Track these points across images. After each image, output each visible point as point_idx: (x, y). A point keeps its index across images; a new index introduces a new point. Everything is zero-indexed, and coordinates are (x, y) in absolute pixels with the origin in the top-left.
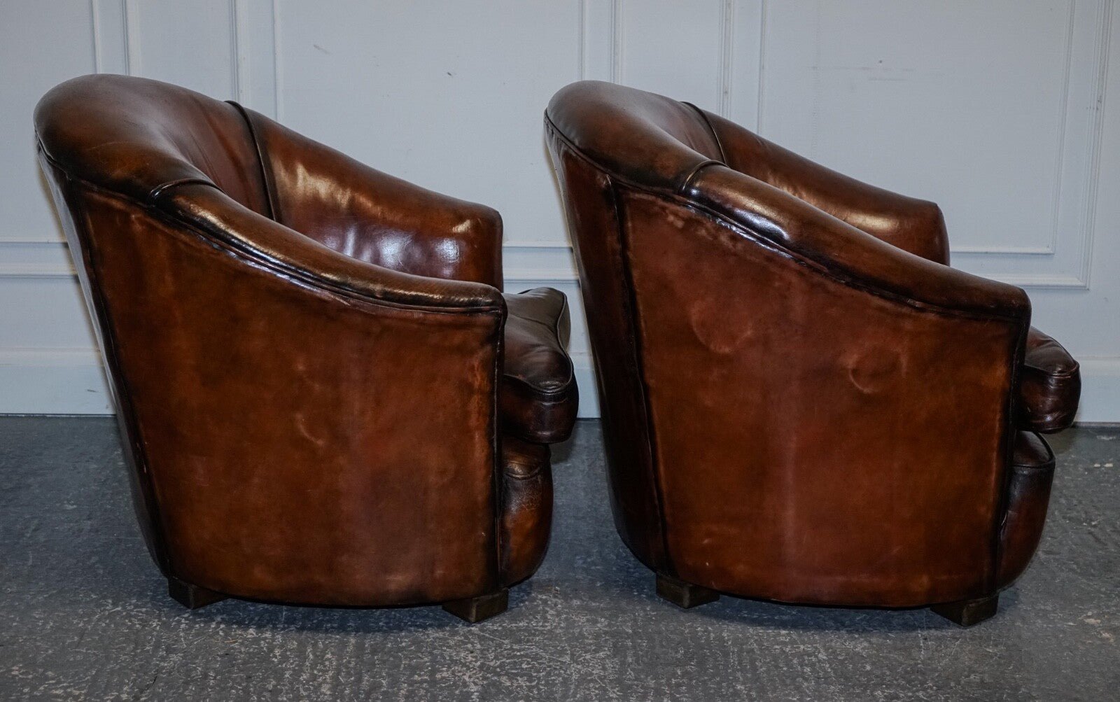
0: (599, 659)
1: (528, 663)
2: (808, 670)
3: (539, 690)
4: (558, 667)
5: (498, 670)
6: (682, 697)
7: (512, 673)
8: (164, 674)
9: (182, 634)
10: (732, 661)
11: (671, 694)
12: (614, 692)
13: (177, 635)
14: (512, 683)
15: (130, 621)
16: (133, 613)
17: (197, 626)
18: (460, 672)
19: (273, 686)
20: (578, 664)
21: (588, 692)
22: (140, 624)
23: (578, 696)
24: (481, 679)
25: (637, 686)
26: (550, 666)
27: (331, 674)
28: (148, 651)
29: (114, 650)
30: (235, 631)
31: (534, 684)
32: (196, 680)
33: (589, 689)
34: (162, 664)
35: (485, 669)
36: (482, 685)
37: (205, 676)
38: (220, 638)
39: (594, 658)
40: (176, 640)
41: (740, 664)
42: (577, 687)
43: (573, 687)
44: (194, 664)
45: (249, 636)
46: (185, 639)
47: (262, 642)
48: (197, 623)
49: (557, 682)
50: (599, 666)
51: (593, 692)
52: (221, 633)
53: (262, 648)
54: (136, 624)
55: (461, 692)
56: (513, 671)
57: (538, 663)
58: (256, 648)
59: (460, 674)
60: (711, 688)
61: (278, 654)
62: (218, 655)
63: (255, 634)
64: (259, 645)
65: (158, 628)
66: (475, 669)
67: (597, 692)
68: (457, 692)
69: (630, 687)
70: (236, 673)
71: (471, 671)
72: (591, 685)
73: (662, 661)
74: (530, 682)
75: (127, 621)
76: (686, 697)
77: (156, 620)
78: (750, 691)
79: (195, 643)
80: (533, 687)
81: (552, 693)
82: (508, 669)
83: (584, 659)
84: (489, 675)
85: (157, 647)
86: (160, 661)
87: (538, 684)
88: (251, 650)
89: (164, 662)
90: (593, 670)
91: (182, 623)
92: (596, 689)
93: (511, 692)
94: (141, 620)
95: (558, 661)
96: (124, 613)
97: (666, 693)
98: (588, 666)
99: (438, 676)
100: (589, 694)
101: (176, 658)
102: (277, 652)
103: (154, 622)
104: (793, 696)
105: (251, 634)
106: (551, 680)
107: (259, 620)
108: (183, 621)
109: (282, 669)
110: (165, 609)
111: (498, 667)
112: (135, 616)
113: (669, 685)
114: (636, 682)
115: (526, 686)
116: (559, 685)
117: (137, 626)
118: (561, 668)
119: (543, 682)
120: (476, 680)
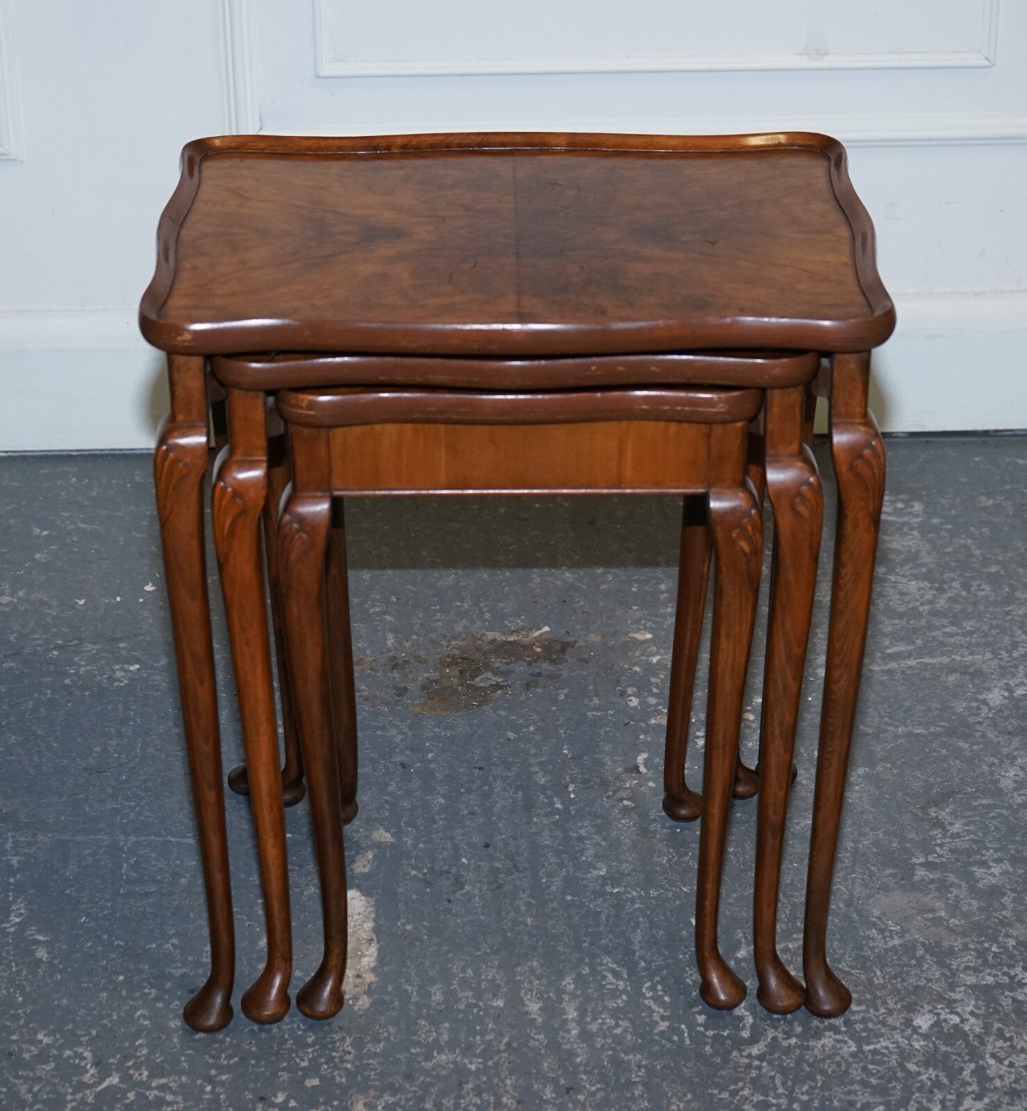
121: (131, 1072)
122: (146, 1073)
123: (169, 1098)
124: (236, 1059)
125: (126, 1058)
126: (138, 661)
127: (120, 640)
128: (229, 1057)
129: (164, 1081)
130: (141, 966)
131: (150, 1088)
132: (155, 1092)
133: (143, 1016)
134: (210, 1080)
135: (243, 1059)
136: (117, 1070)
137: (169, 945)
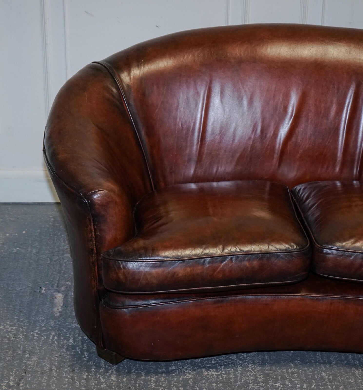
0: (251, 357)
1: (215, 360)
2: (357, 362)
3: (222, 377)
4: (230, 363)
5: (200, 364)
6: (295, 380)
7: (208, 367)
8: (30, 368)
9: (36, 343)
10: (318, 357)
11: (289, 379)
12: (260, 378)
13: (34, 344)
14: (208, 373)
15: (8, 335)
16: (9, 330)
17: (43, 338)
18: (180, 366)
19: (87, 376)
20: (240, 361)
21: (247, 378)
22: (14, 337)
23: (243, 381)
24: (192, 370)
25: (272, 374)
26: (226, 362)
27: (115, 368)
28: (19, 354)
29: (2, 354)
30: (63, 341)
31: (219, 373)
32: (46, 372)
33: (248, 377)
34: (28, 362)
35: (193, 364)
36: (193, 374)
37: (51, 370)
38: (55, 346)
39: (248, 356)
40: (33, 347)
41: (322, 359)
42: (241, 375)
43: (239, 375)
44: (44, 362)
45: (70, 344)
46: (38, 346)
47: (78, 348)
48: (42, 336)
49: (231, 372)
50: (251, 361)
51: (250, 378)
52: (56, 343)
53: (78, 352)
54: (11, 337)
55: (183, 379)
56: (208, 365)
57: (220, 360)
58: (74, 352)
59: (181, 368)
60: (309, 375)
61: (86, 356)
62: (56, 357)
63: (73, 342)
64: (76, 349)
65: (23, 339)
66: (188, 364)
67: (252, 378)
68: (181, 379)
69: (268, 375)
70: (67, 368)
71: (186, 366)
72: (249, 374)
73: (282, 358)
74: (217, 372)
75: (6, 335)
76: (297, 381)
77: (21, 334)
78: (329, 376)
79: (43, 349)
80: (219, 375)
81: (229, 379)
82: (205, 364)
83: (243, 357)
84: (196, 368)
85: (24, 352)
86: (27, 361)
87: (221, 373)
88: (73, 353)
89: (29, 361)
90: (248, 364)
91: (35, 336)
92: (251, 376)
93: (208, 379)
94: (14, 334)
95: (230, 359)
96: (5, 330)
97: (287, 378)
98: (245, 362)
99: (170, 369)
100: (248, 379)
101: (34, 358)
102: (86, 354)
103: (20, 336)
104: (352, 380)
105: (71, 343)
106: (228, 371)
107: (74, 334)
108: (35, 335)
109: (89, 365)
110: (25, 327)
111: (200, 363)
112: (10, 332)
113: (288, 372)
114: (270, 372)
115: (215, 375)
116: (232, 374)
117: (12, 338)
118: (232, 363)
119: (224, 372)
120: (190, 371)
121: (5, 326)
122: (8, 326)
123: (13, 331)
124: (28, 324)
125: (5, 323)
126: (19, 247)
127: (16, 243)
128: (27, 324)
129: (12, 328)
130: (10, 307)
131: (9, 329)
132: (10, 330)
133: (9, 316)
134: (22, 328)
135: (30, 324)
136: (2, 326)
137: (17, 303)
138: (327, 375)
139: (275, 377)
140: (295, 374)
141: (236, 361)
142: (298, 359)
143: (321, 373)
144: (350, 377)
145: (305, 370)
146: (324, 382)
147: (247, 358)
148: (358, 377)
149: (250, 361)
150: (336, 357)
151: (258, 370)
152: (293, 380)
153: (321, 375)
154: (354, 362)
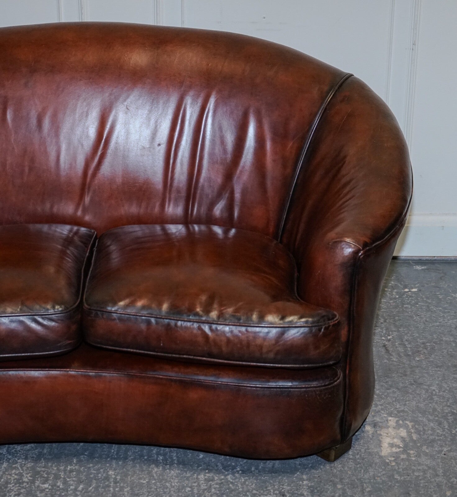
138: (114, 474)
139: (46, 476)
140: (73, 472)
141: (4, 455)
142: (86, 453)
143: (108, 472)
144: (143, 477)
145: (90, 468)
146: (107, 483)
147: (20, 452)
148: (153, 477)
149: (22, 456)
150: (137, 451)
151: (28, 468)
152: (68, 480)
153: (107, 474)
154: (158, 457)
